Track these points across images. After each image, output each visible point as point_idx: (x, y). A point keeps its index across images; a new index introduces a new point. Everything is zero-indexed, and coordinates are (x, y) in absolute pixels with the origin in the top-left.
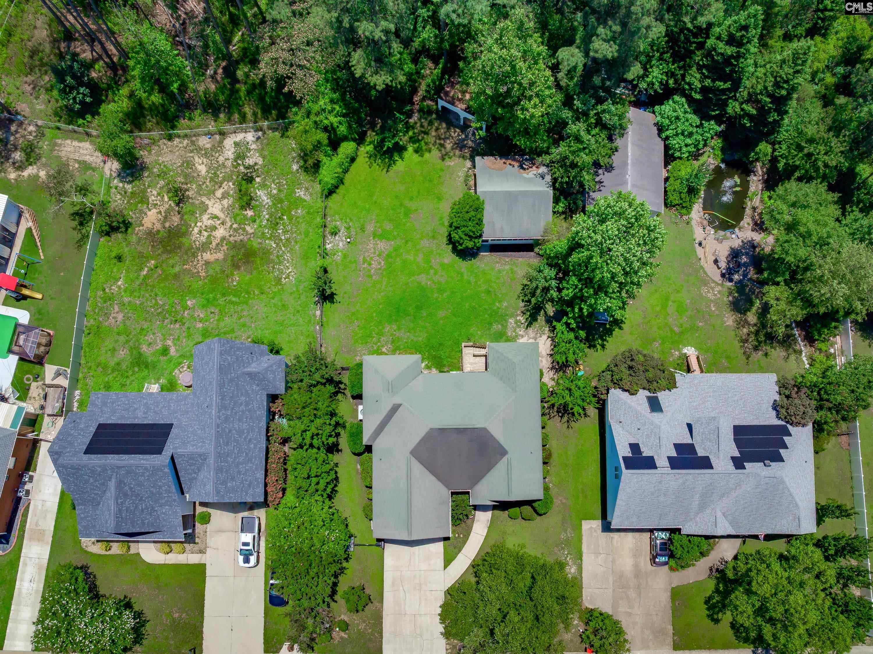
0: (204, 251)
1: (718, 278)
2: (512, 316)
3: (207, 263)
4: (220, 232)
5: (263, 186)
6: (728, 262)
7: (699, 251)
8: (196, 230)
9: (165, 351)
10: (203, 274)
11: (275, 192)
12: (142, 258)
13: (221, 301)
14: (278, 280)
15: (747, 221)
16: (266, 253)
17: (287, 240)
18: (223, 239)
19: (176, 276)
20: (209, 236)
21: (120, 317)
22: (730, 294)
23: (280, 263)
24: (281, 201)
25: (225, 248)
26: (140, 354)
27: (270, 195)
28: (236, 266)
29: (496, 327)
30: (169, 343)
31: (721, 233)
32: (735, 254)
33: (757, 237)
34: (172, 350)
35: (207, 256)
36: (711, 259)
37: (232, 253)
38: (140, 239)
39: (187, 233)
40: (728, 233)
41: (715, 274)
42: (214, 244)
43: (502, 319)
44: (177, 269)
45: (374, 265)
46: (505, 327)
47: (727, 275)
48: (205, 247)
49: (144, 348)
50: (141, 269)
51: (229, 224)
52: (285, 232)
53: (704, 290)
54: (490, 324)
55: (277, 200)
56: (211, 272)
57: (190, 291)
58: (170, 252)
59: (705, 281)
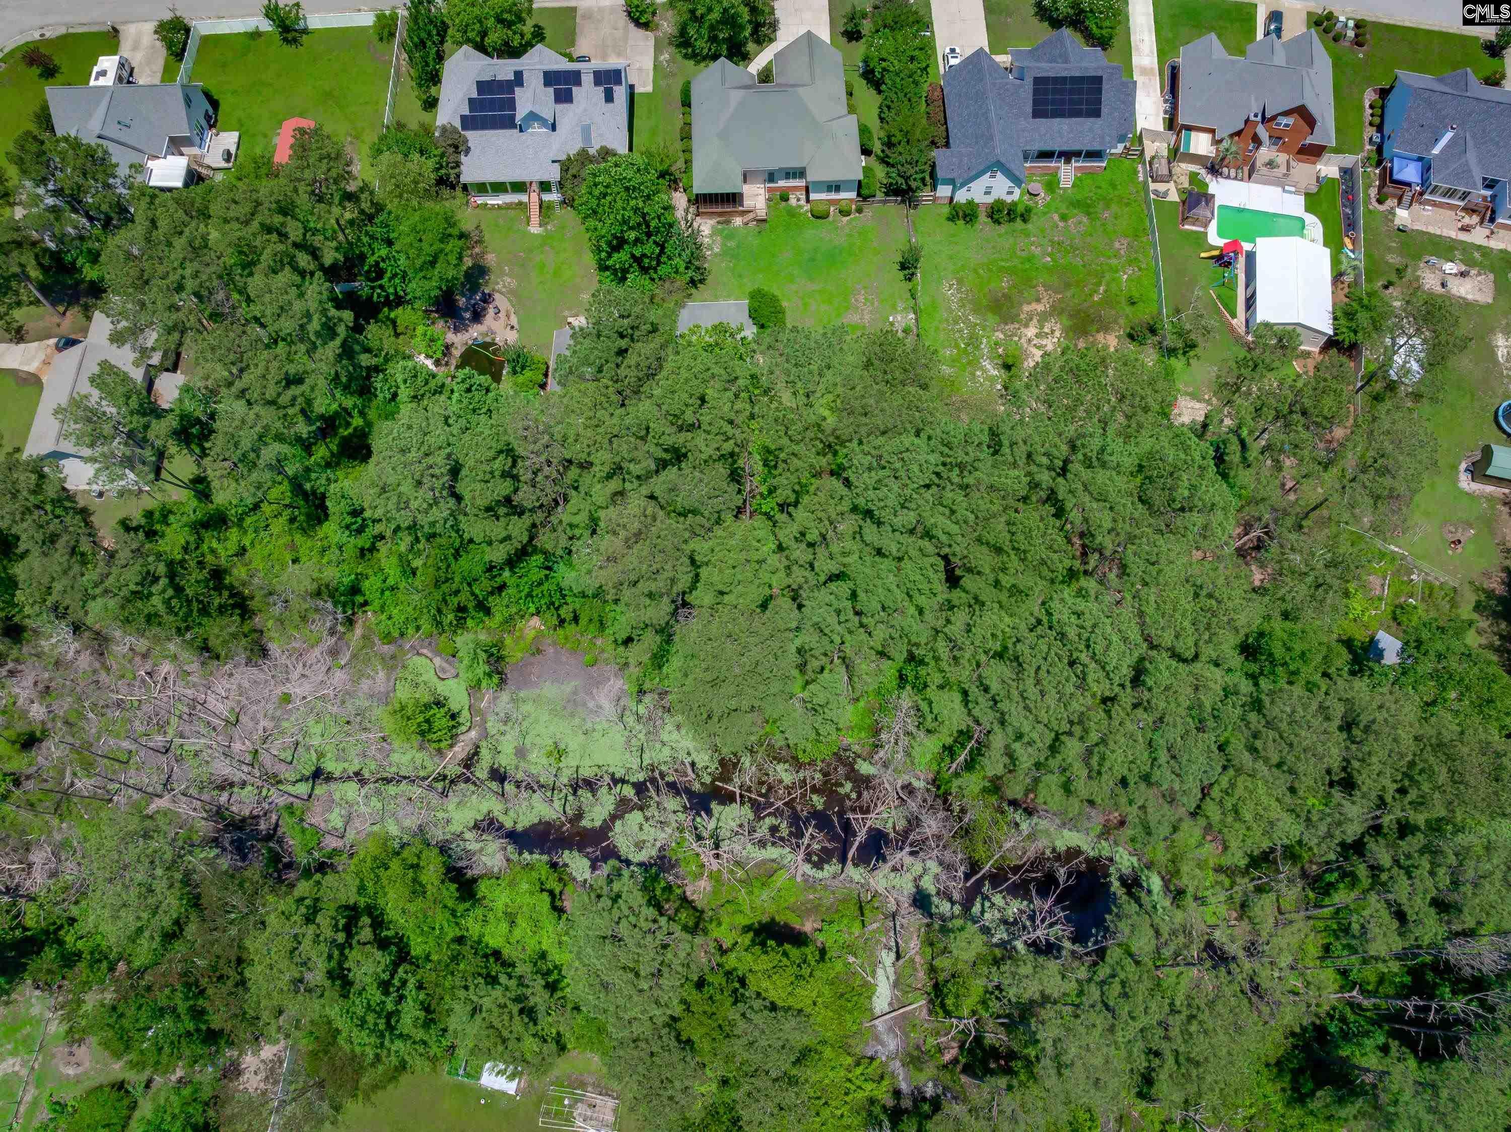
0: (1045, 312)
1: (497, 296)
2: (716, 255)
3: (1038, 300)
4: (1031, 332)
5: (992, 380)
6: (484, 309)
7: (514, 320)
8: (1057, 334)
9: (1064, 218)
10: (1041, 288)
11: (978, 373)
12: (1109, 301)
13: (1016, 262)
14: (960, 282)
15: (457, 353)
16: (976, 311)
17: (956, 323)
18: (1026, 326)
19: (1068, 285)
20: (1042, 327)
21: (1117, 245)
22: (487, 282)
23: (961, 299)
24: (969, 363)
25: (1022, 316)
26: (1088, 214)
27: (984, 371)
28: (1007, 297)
29: (732, 244)
30: (1061, 224)
31: (488, 340)
32: (477, 317)
33: (451, 337)
34: (1056, 217)
35: (1040, 308)
36: (502, 315)
37: (1014, 311)
38: (1116, 322)
39: (1066, 331)
40: (480, 340)
41: (500, 300)
42: (1035, 320)
43: (724, 253)
44: (1069, 294)
45: (861, 299)
46: (723, 245)
47: (487, 299)
48: (1043, 318)
49: (1085, 220)
50: (1106, 291)
51: (1023, 340)
52: (960, 331)
53: (514, 284)
54: (738, 247)
55: (974, 364)
56: (1033, 291)
57: (1050, 270)
58: (1079, 311)
59: (512, 293)
